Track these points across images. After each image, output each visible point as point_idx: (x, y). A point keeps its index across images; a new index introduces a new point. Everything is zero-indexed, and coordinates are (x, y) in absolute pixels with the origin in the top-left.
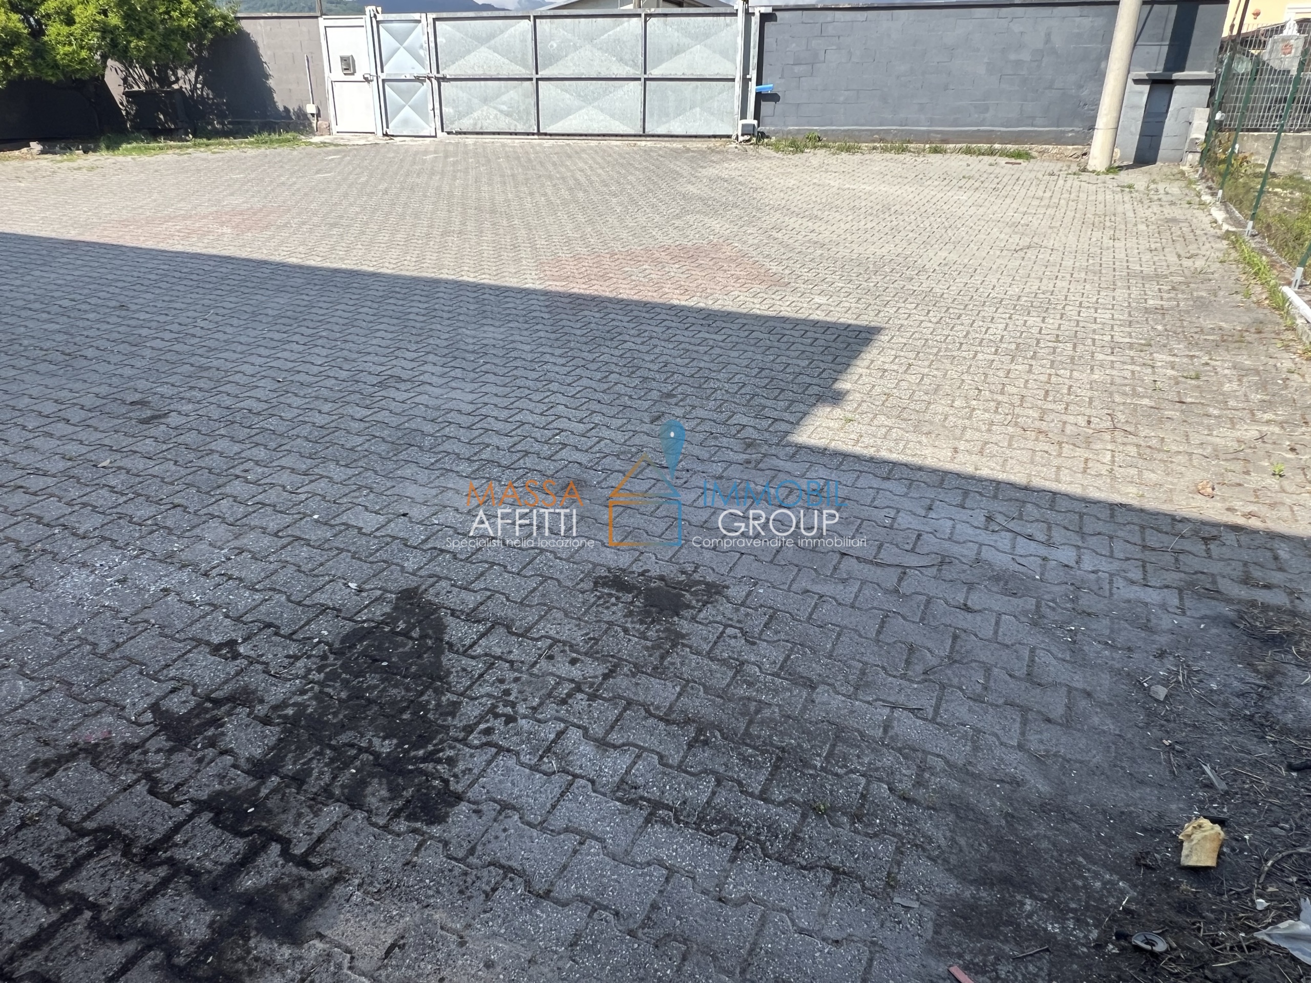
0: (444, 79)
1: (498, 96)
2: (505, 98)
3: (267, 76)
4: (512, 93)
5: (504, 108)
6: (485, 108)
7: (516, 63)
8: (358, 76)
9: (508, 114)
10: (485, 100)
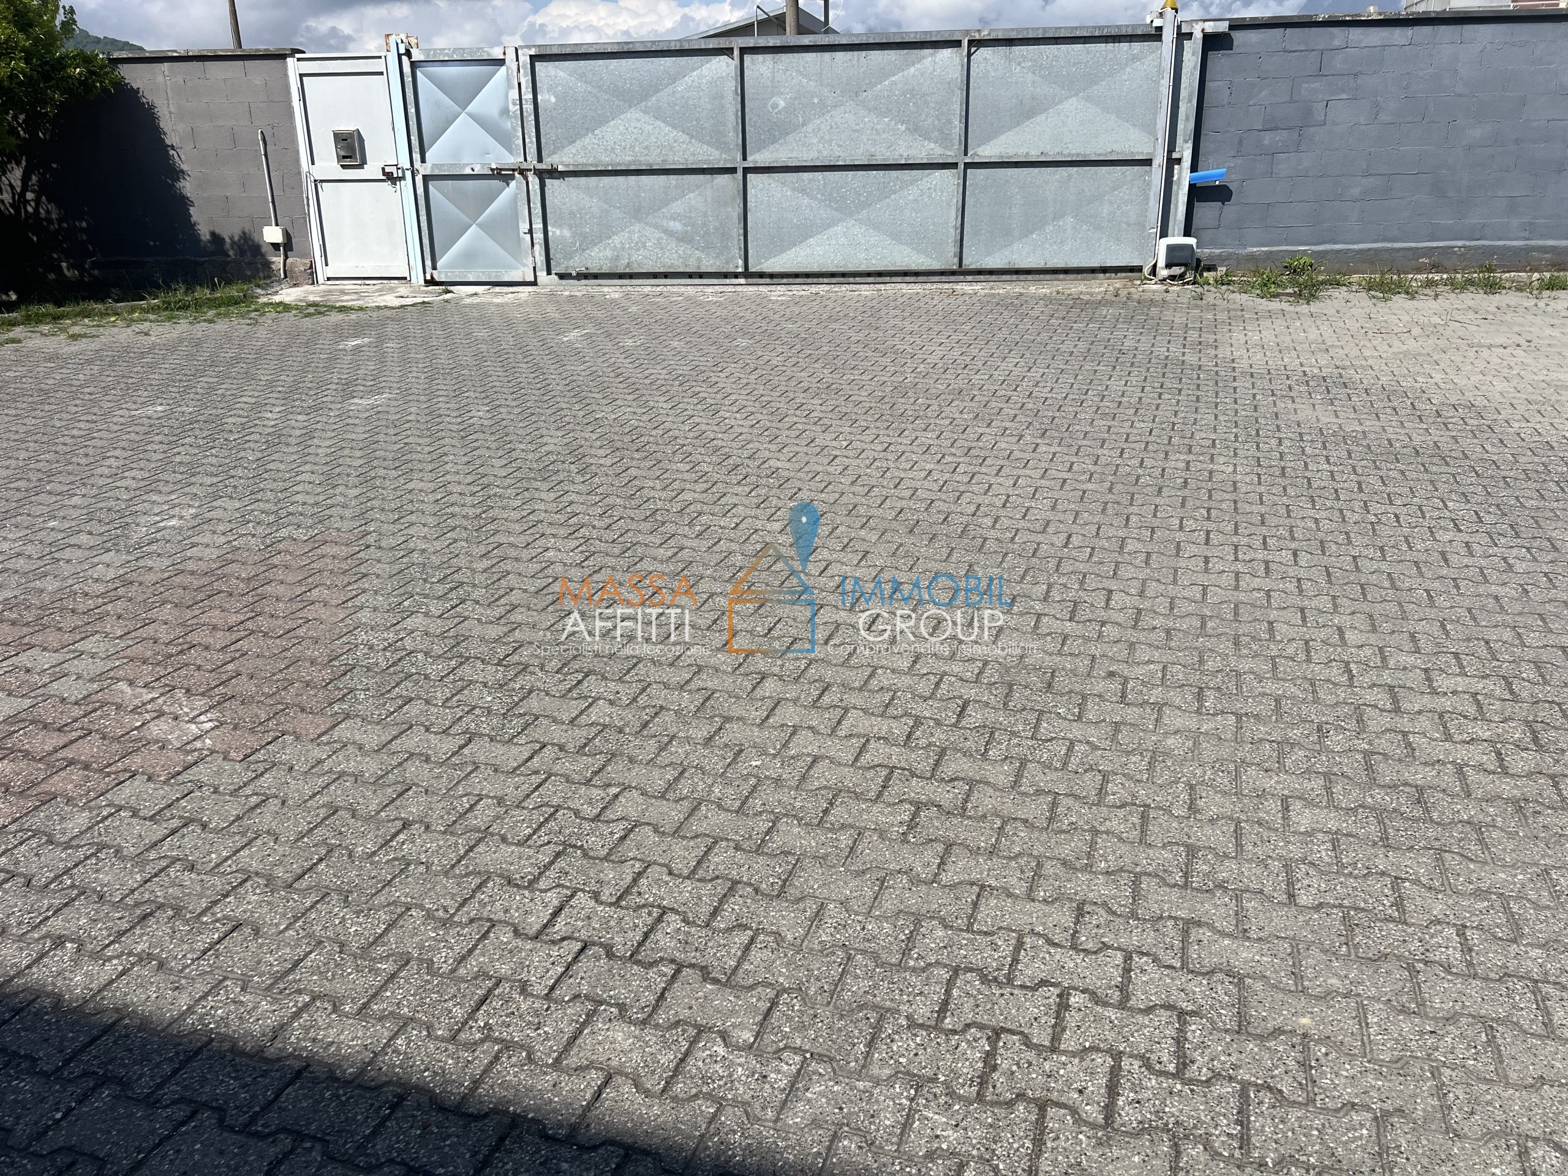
0: (554, 173)
1: (666, 203)
2: (677, 207)
3: (177, 174)
4: (694, 199)
5: (675, 225)
6: (637, 227)
7: (702, 141)
8: (372, 169)
9: (684, 238)
10: (637, 213)
